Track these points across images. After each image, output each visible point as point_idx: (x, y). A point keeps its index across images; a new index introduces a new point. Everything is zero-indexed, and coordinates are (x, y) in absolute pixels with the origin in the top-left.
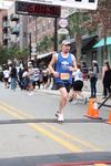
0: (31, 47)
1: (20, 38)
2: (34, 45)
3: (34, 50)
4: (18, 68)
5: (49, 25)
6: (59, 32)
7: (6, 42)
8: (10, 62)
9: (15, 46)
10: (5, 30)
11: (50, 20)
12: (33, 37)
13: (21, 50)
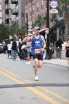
0: (27, 25)
1: (18, 18)
2: (30, 23)
3: (30, 27)
4: (17, 42)
5: (42, 6)
6: (51, 12)
7: (7, 21)
8: (11, 38)
9: (15, 24)
10: (7, 12)
11: (43, 2)
12: (29, 17)
13: (20, 28)
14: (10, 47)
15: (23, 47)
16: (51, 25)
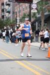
0: (16, 20)
1: (11, 15)
2: (18, 18)
3: (18, 21)
4: (10, 31)
5: (26, 7)
6: (32, 11)
8: (5, 28)
9: (8, 19)
10: (3, 11)
11: (27, 5)
12: (18, 14)
13: (11, 22)
14: (4, 34)
15: (13, 34)
16: (32, 20)
